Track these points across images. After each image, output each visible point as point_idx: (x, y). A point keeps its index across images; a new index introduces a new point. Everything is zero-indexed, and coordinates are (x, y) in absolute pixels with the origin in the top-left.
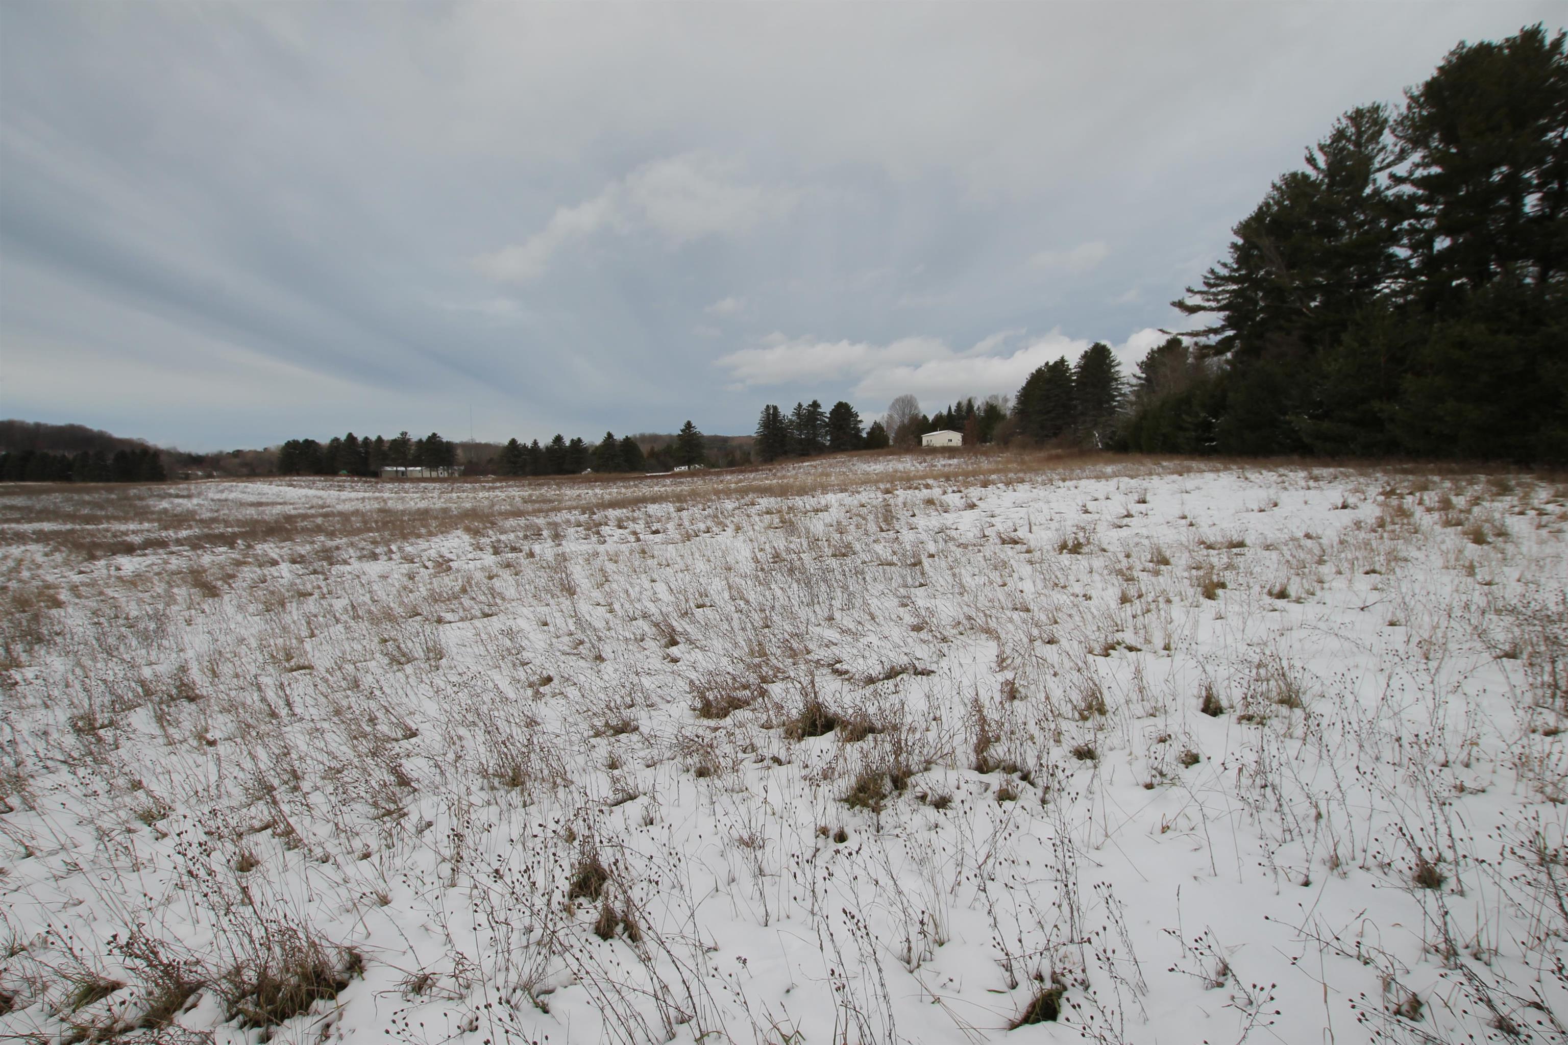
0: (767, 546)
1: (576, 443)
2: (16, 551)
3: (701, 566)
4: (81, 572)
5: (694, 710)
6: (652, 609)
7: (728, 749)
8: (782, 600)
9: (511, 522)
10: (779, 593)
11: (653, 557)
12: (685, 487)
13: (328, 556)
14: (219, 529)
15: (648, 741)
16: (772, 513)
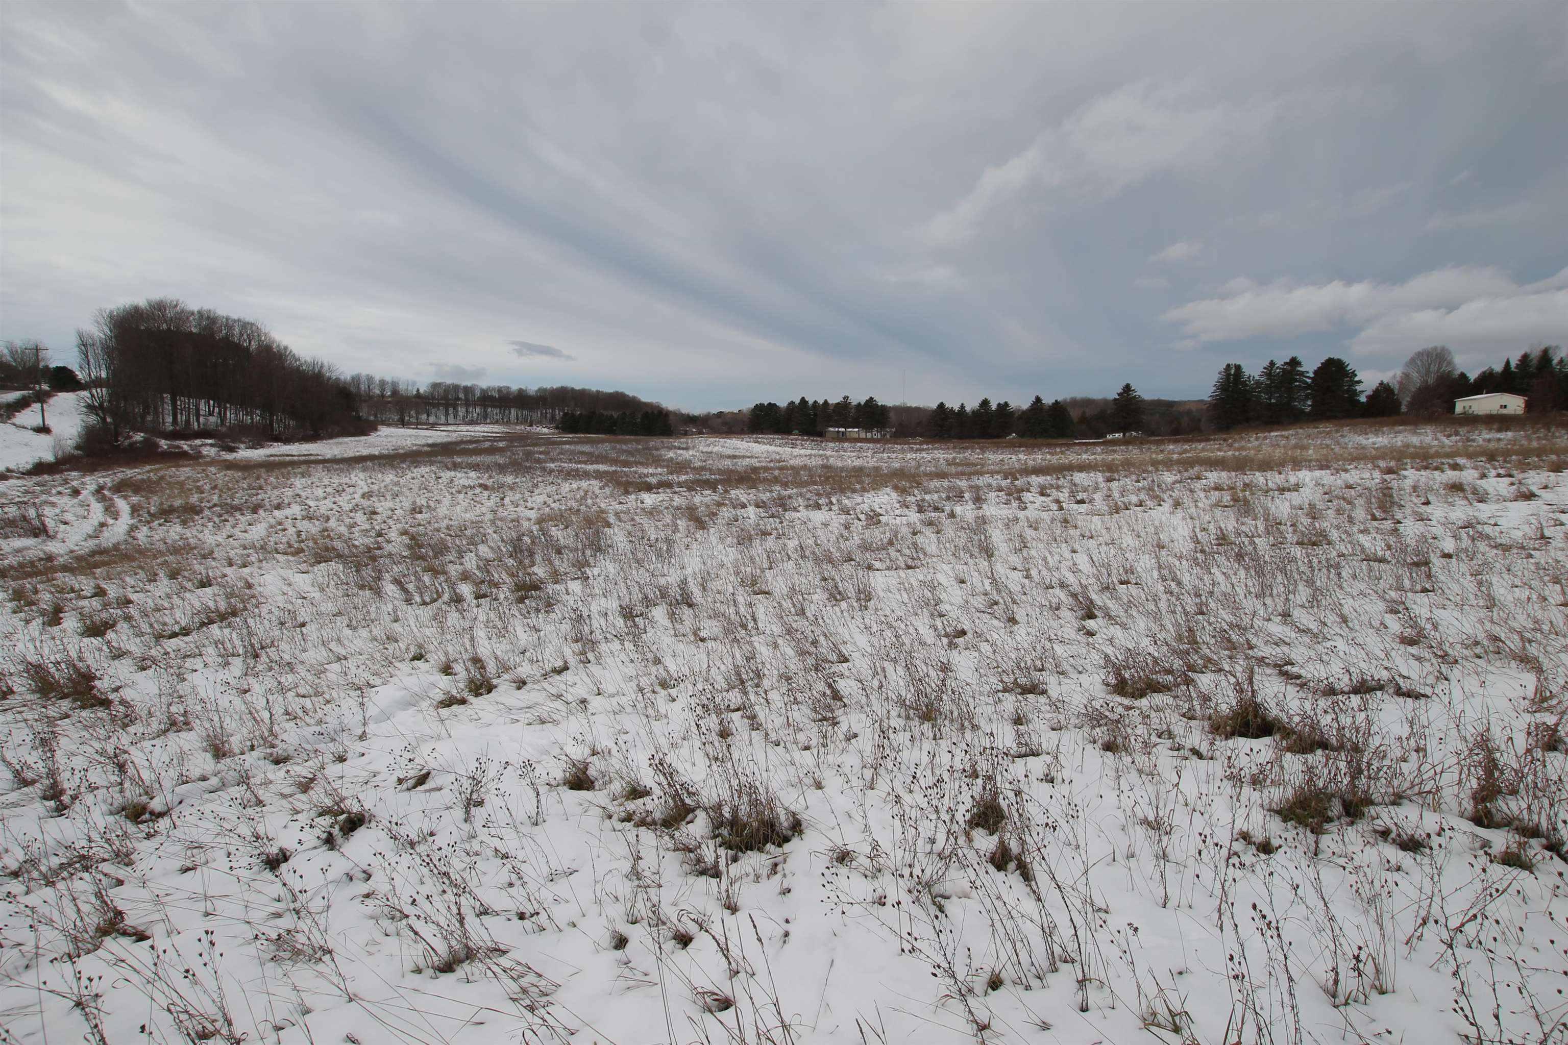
0: (1211, 526)
1: (1003, 407)
2: (584, 484)
3: (1128, 540)
4: (621, 503)
5: (1107, 685)
6: (1071, 579)
7: (1141, 730)
8: (1224, 587)
9: (935, 483)
10: (1220, 578)
11: (1076, 527)
12: (1118, 456)
13: (783, 503)
14: (706, 476)
15: (1056, 705)
16: (1222, 489)
